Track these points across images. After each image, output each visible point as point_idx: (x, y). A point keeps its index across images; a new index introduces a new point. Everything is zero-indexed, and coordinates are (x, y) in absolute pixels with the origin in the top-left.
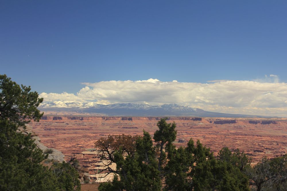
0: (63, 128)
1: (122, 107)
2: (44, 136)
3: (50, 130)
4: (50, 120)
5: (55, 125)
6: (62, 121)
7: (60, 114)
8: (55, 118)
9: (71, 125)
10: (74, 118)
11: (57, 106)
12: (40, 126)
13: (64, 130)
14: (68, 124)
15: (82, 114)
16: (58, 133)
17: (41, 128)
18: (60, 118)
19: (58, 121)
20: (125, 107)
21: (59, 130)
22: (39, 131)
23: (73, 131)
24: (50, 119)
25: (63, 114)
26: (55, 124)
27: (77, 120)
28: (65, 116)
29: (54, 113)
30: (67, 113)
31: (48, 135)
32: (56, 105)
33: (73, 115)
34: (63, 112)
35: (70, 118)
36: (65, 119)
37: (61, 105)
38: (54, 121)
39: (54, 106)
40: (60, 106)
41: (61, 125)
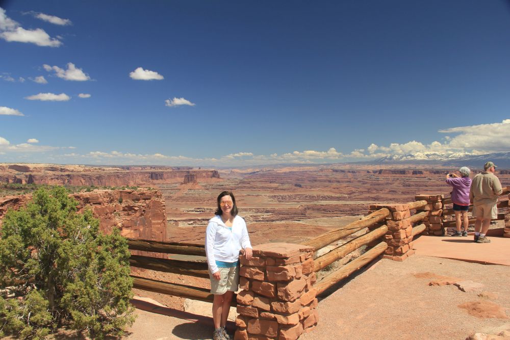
0: (424, 184)
1: (500, 158)
2: (403, 193)
3: (409, 186)
4: (409, 175)
5: (415, 181)
6: (423, 176)
7: (420, 167)
8: (415, 172)
9: (434, 181)
10: (437, 172)
11: (416, 158)
12: (398, 182)
13: (426, 186)
14: (431, 180)
15: (446, 168)
16: (419, 190)
17: (399, 184)
18: (421, 172)
19: (418, 175)
20: (503, 157)
21: (420, 186)
22: (396, 188)
23: (436, 187)
24: (409, 173)
25: (423, 168)
26: (415, 179)
27: (441, 175)
28: (426, 170)
29: (413, 166)
30: (427, 167)
31: (408, 192)
32: (414, 157)
33: (435, 168)
34: (423, 165)
35: (433, 172)
36: (426, 174)
37: (421, 157)
38: (413, 176)
39: (412, 159)
40: (419, 158)
41: (421, 180)
